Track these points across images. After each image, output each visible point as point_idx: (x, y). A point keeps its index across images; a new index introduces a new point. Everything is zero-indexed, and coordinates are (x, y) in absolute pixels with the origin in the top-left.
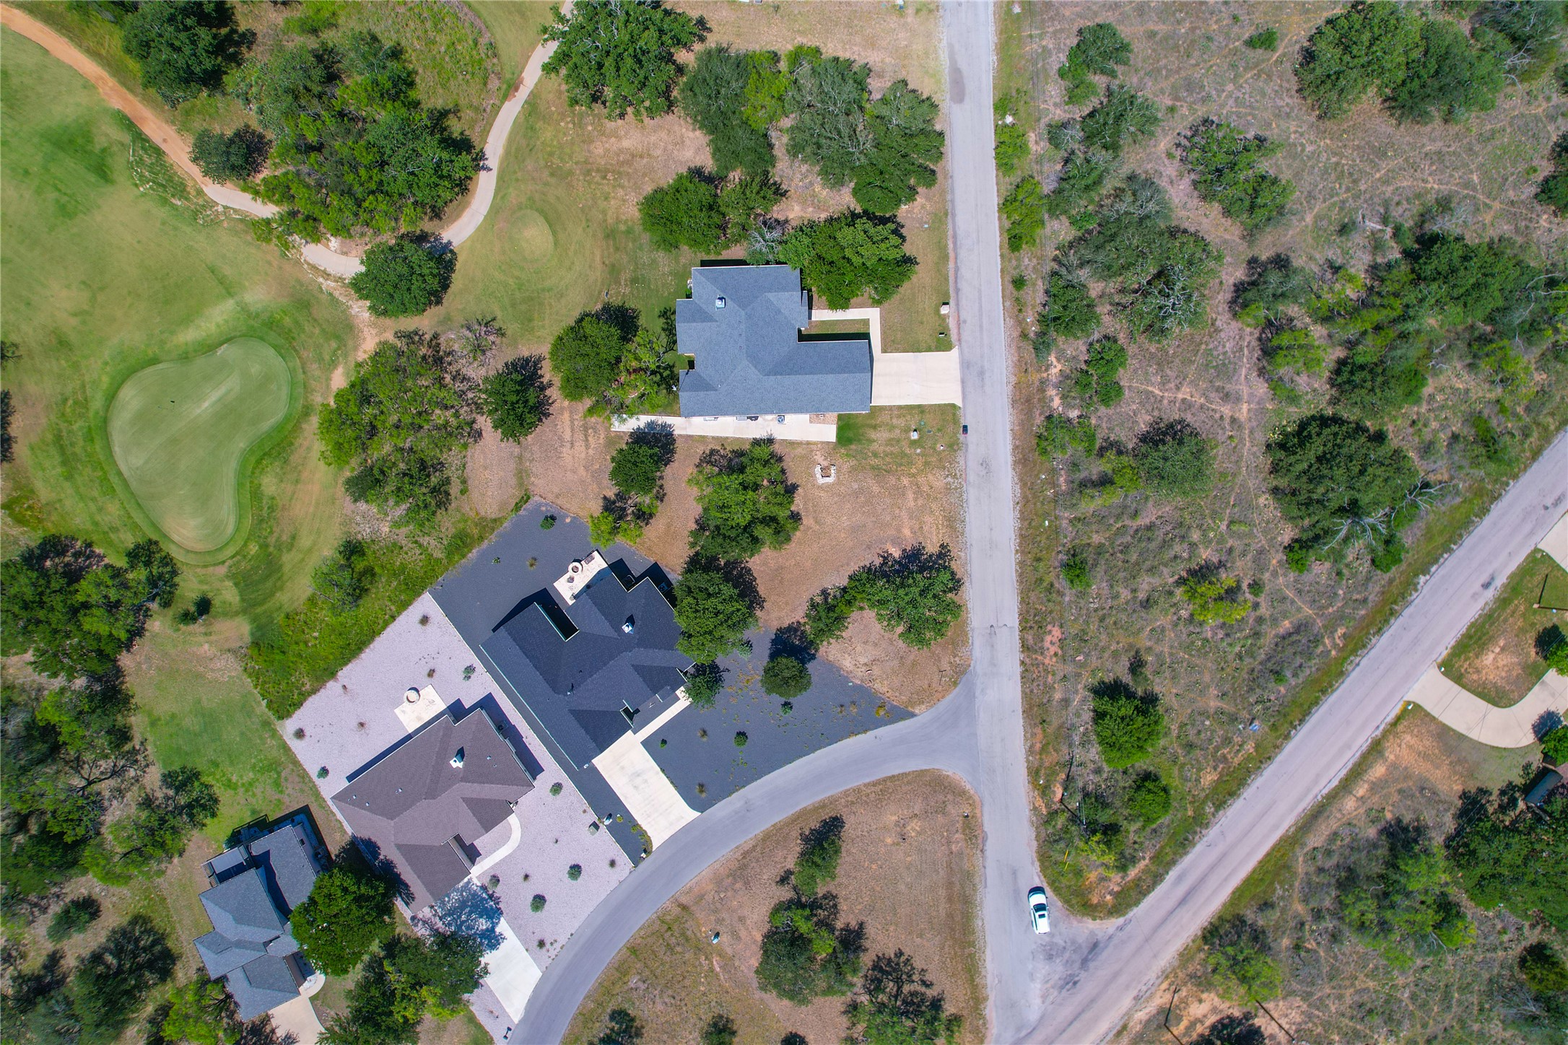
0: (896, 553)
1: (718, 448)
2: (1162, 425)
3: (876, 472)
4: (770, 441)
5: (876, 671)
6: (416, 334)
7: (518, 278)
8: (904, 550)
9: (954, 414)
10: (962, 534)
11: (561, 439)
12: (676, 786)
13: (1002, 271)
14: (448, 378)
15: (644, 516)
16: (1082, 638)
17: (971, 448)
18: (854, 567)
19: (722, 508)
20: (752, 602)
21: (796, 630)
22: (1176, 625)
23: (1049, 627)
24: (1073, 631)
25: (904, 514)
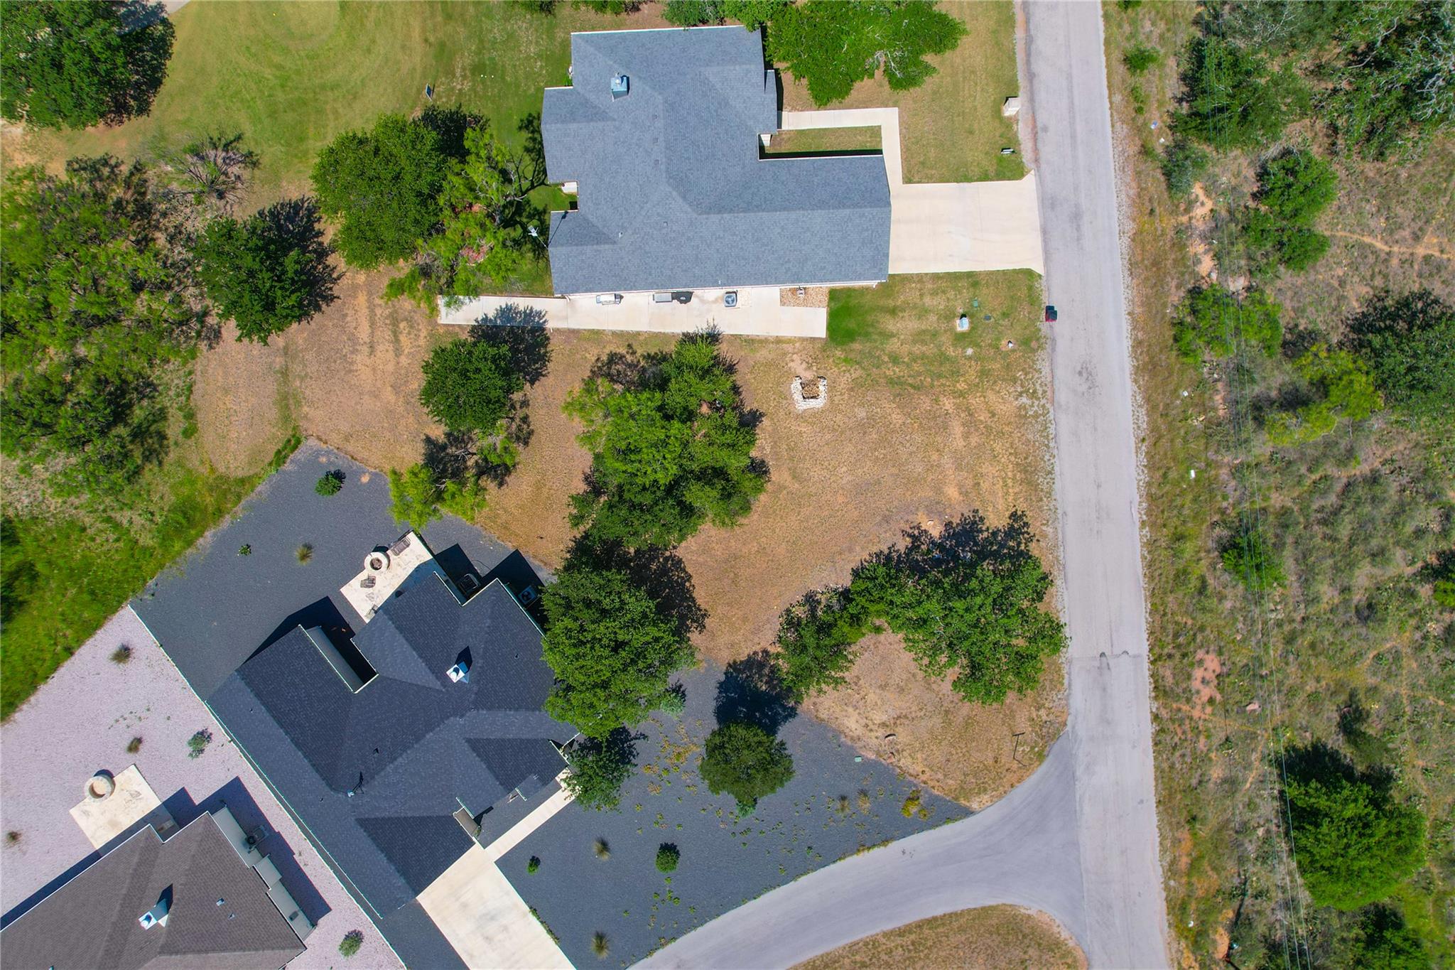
0: (935, 529)
1: (623, 351)
2: (1389, 302)
3: (897, 389)
4: (713, 337)
5: (903, 736)
6: (105, 163)
7: (280, 67)
8: (948, 525)
9: (1030, 288)
10: (1049, 495)
11: (353, 339)
12: (557, 938)
13: (1107, 42)
14: (161, 239)
15: (497, 471)
16: (1253, 670)
17: (1062, 345)
18: (861, 554)
19: (627, 453)
20: (683, 618)
21: (761, 665)
22: (1420, 648)
23: (1200, 654)
24: (1241, 660)
25: (947, 461)
